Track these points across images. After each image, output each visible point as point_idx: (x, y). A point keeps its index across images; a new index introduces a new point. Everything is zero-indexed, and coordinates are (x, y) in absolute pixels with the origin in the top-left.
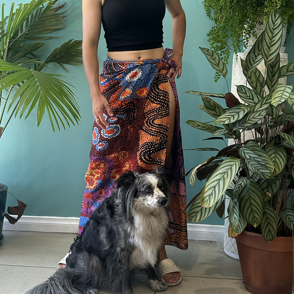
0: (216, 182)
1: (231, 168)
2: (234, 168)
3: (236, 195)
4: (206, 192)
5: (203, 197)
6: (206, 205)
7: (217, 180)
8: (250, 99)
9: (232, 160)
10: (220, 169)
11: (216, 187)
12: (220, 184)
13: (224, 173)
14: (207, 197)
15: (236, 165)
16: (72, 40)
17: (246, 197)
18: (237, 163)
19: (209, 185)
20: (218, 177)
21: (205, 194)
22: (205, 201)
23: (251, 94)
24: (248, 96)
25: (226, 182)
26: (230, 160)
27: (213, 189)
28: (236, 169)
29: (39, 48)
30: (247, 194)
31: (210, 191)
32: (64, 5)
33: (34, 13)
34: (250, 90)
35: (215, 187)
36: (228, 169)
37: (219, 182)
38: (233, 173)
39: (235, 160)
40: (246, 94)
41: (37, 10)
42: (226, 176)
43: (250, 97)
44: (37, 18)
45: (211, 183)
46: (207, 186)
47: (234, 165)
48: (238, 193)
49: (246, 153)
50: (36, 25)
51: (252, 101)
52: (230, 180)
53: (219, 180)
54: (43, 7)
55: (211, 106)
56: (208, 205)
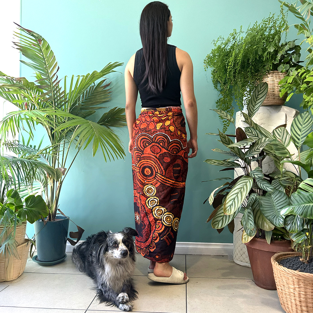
0: (235, 195)
1: (246, 184)
2: (248, 184)
3: (250, 205)
4: (227, 203)
5: (225, 207)
6: (228, 214)
7: (236, 194)
8: (256, 136)
9: (246, 179)
10: (237, 186)
11: (236, 199)
12: (238, 196)
13: (241, 188)
14: (228, 207)
15: (250, 182)
16: (116, 107)
17: (257, 209)
18: (250, 180)
19: (229, 198)
20: (236, 192)
21: (226, 205)
22: (227, 211)
23: (256, 133)
24: (253, 135)
25: (243, 195)
26: (245, 179)
27: (233, 200)
28: (250, 184)
29: (91, 114)
30: (258, 206)
31: (231, 203)
32: (110, 83)
33: (88, 89)
34: (255, 130)
35: (234, 199)
36: (244, 185)
37: (237, 195)
38: (248, 188)
39: (249, 179)
40: (252, 133)
41: (91, 87)
42: (242, 190)
43: (255, 135)
44: (90, 94)
45: (231, 196)
46: (228, 199)
47: (249, 182)
48: (251, 203)
49: (255, 174)
50: (89, 99)
51: (257, 138)
52: (246, 193)
53: (237, 193)
54: (95, 85)
55: (226, 141)
56: (229, 213)
